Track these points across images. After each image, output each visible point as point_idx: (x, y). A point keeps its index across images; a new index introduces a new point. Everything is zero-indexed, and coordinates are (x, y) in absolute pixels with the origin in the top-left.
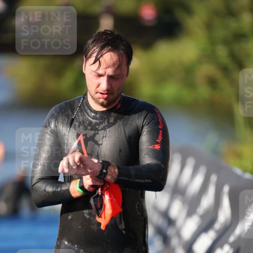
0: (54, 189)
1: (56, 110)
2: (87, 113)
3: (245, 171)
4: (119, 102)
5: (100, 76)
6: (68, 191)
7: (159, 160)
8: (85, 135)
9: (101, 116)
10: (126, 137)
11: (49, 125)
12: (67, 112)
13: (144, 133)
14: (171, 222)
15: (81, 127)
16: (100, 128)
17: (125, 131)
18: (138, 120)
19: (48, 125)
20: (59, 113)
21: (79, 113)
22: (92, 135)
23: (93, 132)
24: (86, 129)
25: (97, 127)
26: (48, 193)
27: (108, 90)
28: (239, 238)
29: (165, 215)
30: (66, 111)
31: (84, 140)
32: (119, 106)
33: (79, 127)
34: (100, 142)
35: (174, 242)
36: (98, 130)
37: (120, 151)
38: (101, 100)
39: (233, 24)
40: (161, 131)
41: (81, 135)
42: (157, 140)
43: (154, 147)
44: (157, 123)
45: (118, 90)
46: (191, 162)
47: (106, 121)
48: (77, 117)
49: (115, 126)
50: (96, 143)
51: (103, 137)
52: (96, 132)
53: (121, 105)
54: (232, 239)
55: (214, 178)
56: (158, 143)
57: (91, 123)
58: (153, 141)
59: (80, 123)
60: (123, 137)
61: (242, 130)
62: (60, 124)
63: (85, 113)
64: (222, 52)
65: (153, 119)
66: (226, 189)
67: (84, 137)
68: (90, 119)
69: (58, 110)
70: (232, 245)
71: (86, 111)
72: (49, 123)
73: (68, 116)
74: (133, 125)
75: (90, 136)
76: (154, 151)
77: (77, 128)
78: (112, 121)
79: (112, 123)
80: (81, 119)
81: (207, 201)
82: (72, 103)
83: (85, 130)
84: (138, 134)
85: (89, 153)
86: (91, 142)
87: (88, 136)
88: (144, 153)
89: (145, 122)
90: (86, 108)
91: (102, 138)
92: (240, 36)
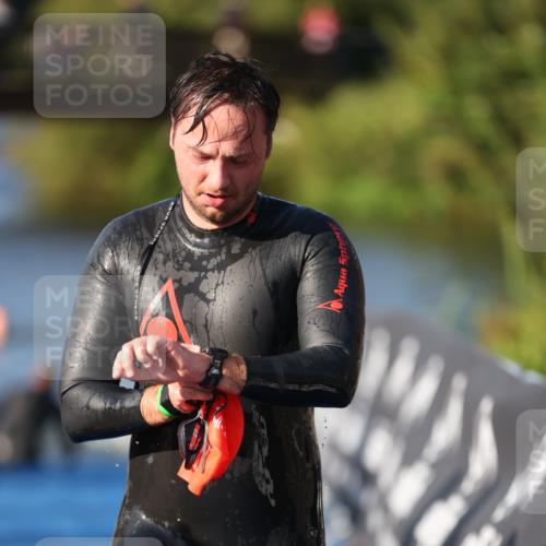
0: (108, 405)
1: (114, 229)
2: (183, 236)
3: (527, 366)
4: (252, 211)
5: (206, 157)
6: (137, 409)
7: (339, 338)
8: (178, 281)
9: (211, 241)
10: (267, 283)
11: (99, 260)
12: (138, 233)
13: (308, 275)
14: (367, 478)
15: (170, 264)
16: (210, 267)
17: (264, 271)
18: (292, 248)
19: (96, 261)
20: (120, 234)
21: (165, 235)
22: (193, 280)
23: (196, 274)
24: (180, 268)
25: (204, 263)
26: (95, 412)
27: (223, 189)
28: (516, 512)
29: (356, 462)
30: (135, 230)
31: (176, 291)
32: (251, 220)
33: (165, 263)
34: (211, 296)
35: (374, 520)
36: (207, 271)
37: (255, 313)
38: (210, 210)
39: (501, 50)
40: (343, 270)
41: (170, 281)
42: (336, 291)
43: (329, 305)
44: (336, 253)
45: (248, 187)
46: (410, 349)
47: (224, 250)
48: (160, 243)
49: (243, 260)
50: (203, 297)
51: (217, 285)
52: (203, 274)
53: (257, 218)
54: (499, 514)
55: (459, 383)
56: (337, 297)
57: (190, 254)
58: (328, 293)
59: (168, 255)
60: (260, 284)
61: (521, 279)
62: (121, 258)
63: (179, 235)
64: (477, 111)
65: (327, 244)
66: (486, 406)
67: (177, 285)
68: (190, 247)
69: (118, 228)
70: (500, 527)
71: (179, 230)
72: (100, 256)
73: (140, 240)
74: (283, 258)
75: (190, 284)
76: (329, 314)
77: (160, 266)
78: (236, 249)
79: (235, 254)
80: (169, 246)
81: (445, 433)
82: (150, 213)
83: (178, 270)
84: (293, 278)
85: (186, 319)
86: (192, 295)
87: (185, 283)
88: (307, 319)
89: (308, 250)
90: (180, 224)
91: (214, 286)
92: (515, 76)
